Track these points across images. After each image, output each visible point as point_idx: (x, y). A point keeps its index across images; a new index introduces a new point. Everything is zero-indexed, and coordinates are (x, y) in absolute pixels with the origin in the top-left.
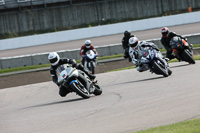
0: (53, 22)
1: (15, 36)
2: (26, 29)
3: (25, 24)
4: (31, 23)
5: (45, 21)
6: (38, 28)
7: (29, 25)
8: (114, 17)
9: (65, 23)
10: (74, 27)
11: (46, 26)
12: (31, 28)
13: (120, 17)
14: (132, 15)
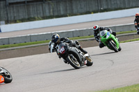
0: (66, 10)
2: (48, 14)
3: (47, 11)
4: (51, 10)
5: (61, 9)
6: (56, 14)
7: (50, 12)
8: (110, 7)
9: (75, 11)
10: (81, 14)
11: (62, 13)
12: (52, 14)
13: (113, 7)
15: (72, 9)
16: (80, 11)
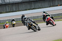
0: (16, 9)
1: (5, 13)
2: (8, 11)
3: (8, 9)
4: (10, 9)
6: (12, 11)
7: (9, 10)
8: (35, 7)
9: (20, 9)
11: (14, 10)
12: (10, 11)
13: (37, 7)
14: (41, 7)
15: (19, 8)
16: (22, 9)
